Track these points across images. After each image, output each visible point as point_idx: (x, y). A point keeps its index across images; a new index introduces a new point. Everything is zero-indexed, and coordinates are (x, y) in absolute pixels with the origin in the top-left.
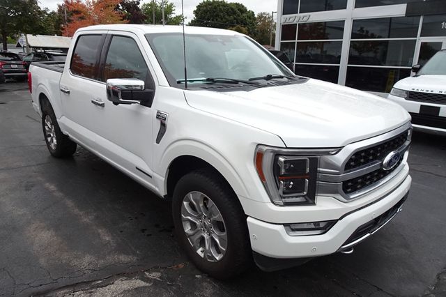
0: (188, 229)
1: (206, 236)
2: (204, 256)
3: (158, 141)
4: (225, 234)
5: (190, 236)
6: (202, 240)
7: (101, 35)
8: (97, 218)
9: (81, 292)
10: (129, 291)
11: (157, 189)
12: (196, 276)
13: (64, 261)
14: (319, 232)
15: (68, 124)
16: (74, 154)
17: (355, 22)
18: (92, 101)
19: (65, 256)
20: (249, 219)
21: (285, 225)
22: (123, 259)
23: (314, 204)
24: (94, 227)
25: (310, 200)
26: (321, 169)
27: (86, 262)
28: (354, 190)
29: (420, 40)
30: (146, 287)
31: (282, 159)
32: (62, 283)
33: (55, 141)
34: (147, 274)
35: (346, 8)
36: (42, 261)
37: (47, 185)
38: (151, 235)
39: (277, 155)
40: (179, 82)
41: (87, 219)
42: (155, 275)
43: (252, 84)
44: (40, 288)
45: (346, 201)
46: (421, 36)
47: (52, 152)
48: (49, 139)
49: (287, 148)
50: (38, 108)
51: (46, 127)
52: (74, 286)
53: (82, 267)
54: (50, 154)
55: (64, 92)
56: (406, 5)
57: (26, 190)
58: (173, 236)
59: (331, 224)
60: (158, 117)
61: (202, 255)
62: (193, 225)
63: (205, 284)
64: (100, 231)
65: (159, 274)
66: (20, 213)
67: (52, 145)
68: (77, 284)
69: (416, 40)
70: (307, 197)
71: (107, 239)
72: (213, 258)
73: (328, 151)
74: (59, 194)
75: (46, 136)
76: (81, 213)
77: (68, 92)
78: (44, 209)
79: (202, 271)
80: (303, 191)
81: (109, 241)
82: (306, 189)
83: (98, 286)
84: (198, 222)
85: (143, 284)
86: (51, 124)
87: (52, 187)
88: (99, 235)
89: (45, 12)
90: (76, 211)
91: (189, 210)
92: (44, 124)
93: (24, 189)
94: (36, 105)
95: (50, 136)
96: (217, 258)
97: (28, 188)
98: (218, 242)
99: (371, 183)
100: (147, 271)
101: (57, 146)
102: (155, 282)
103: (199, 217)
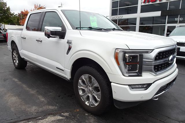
0: (81, 93)
1: (90, 95)
2: (89, 105)
3: (67, 53)
4: (100, 92)
5: (82, 96)
6: (88, 97)
7: (41, 13)
8: (37, 91)
9: (31, 122)
10: (55, 121)
11: (66, 76)
12: (86, 114)
13: (23, 109)
14: (144, 89)
15: (24, 53)
16: (26, 68)
17: (141, 18)
18: (36, 40)
19: (23, 107)
20: (112, 84)
21: (129, 85)
22: (51, 108)
23: (141, 76)
24: (36, 95)
25: (139, 74)
26: (145, 60)
27: (33, 109)
28: (158, 71)
29: (167, 25)
30: (63, 119)
31: (127, 55)
32: (22, 118)
33: (17, 61)
34: (62, 114)
35: (137, 13)
36: (12, 109)
37: (14, 79)
38: (62, 98)
39: (125, 53)
40: (77, 28)
41: (33, 92)
42: (66, 114)
43: (107, 30)
44: (11, 121)
45: (155, 75)
46: (167, 23)
47: (16, 66)
48: (15, 61)
49: (129, 49)
50: (10, 48)
51: (14, 56)
52: (28, 119)
53: (31, 111)
54: (15, 68)
55: (23, 38)
56: (161, 11)
57: (4, 81)
58: (73, 98)
59: (149, 85)
60: (68, 42)
61: (88, 105)
62: (83, 91)
63: (90, 117)
64: (39, 97)
65: (68, 114)
66: (1, 90)
67: (16, 63)
68: (29, 119)
69: (165, 25)
70: (138, 73)
71: (43, 100)
72: (93, 105)
73: (147, 51)
74: (19, 83)
75: (13, 60)
76: (30, 90)
77: (25, 38)
78: (13, 89)
79: (88, 112)
80: (136, 70)
81: (44, 101)
82: (138, 69)
83: (40, 119)
84: (86, 89)
85: (61, 118)
86: (16, 54)
87: (16, 80)
88: (39, 98)
89: (13, 14)
90: (28, 89)
91: (82, 84)
92: (13, 54)
93: (3, 81)
94: (9, 46)
95: (15, 60)
96: (96, 105)
97: (5, 80)
98: (96, 97)
99: (164, 69)
100: (62, 112)
101: (18, 64)
102: (67, 117)
103: (87, 87)
